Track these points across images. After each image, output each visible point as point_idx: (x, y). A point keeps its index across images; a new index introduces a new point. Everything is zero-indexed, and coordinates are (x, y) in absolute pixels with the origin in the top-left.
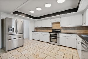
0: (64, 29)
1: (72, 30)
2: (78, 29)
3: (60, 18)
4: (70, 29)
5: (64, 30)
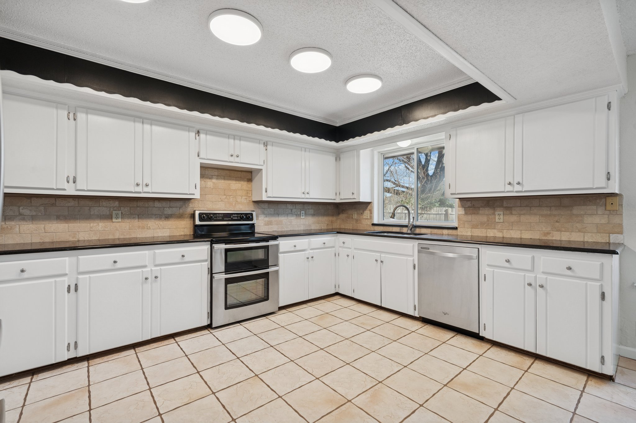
0: (266, 215)
1: (298, 215)
2: (313, 215)
3: (266, 144)
4: (291, 213)
5: (267, 219)
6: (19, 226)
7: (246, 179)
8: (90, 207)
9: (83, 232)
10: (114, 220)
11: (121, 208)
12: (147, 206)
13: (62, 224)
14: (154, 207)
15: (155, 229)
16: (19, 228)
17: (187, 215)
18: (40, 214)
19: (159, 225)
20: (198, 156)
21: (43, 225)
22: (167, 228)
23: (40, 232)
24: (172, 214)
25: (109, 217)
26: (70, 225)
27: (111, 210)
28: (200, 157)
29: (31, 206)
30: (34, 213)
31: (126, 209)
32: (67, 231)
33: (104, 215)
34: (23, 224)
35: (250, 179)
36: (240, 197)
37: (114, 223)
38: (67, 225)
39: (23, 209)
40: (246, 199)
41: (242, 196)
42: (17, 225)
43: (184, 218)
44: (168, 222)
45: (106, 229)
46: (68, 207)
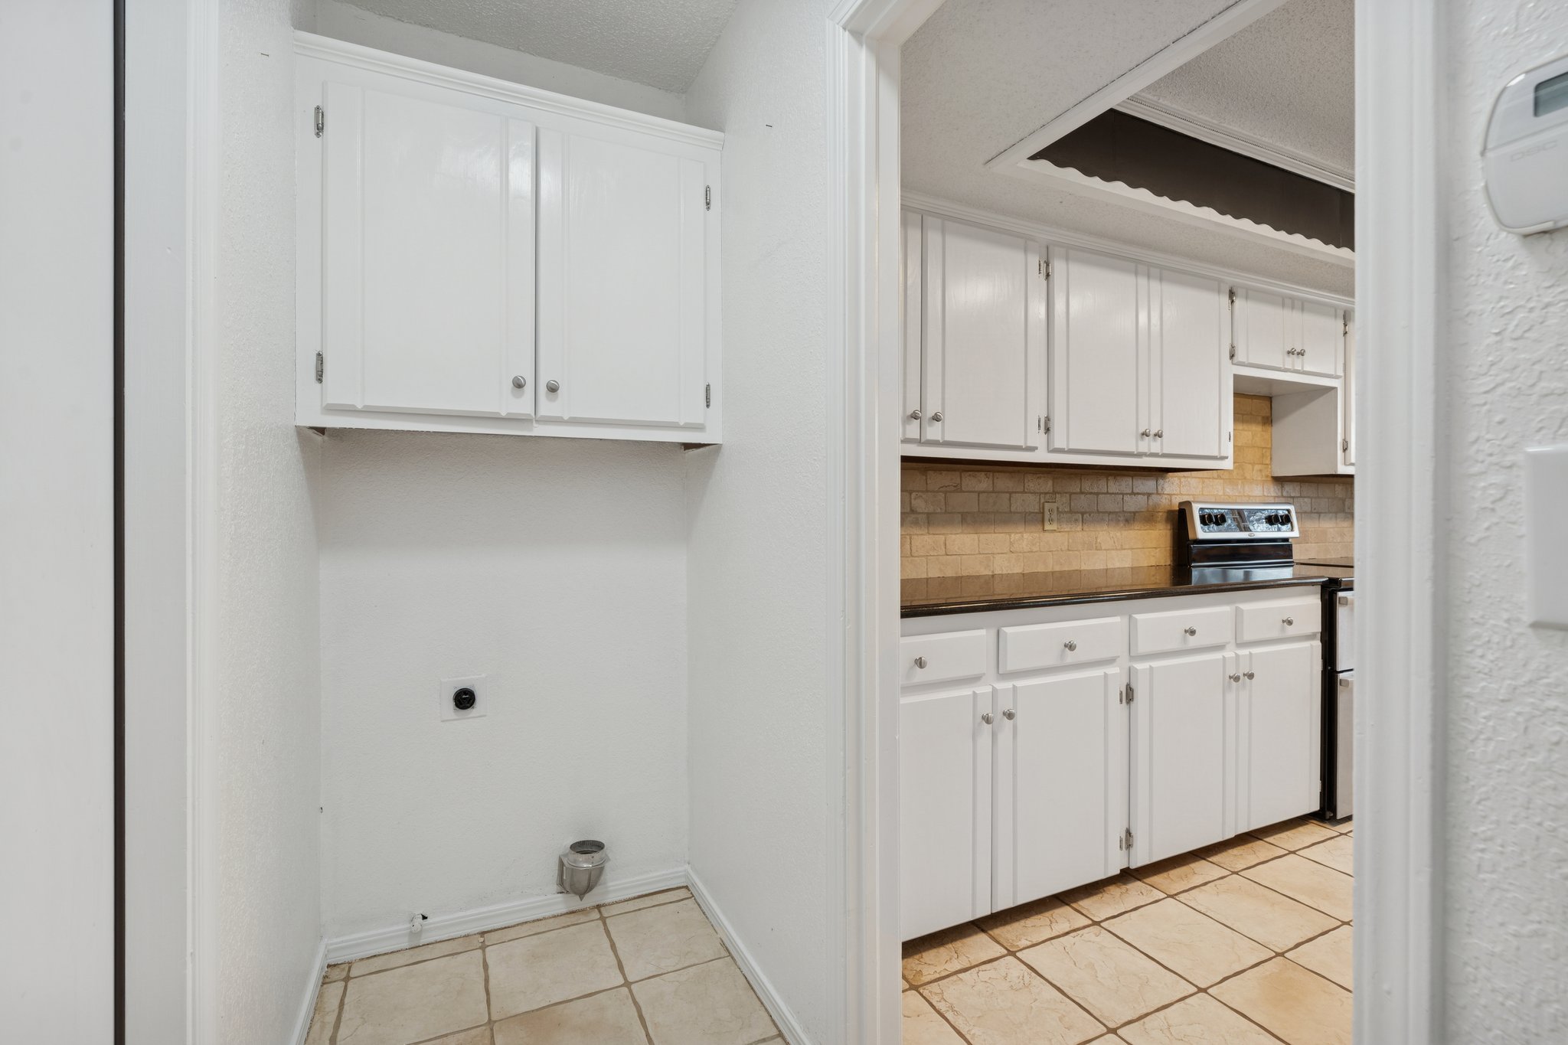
6: (911, 538)
7: (1260, 419)
8: (1011, 493)
9: (1000, 555)
10: (1047, 527)
11: (1057, 495)
12: (1096, 490)
13: (969, 535)
14: (1107, 493)
15: (1108, 550)
16: (911, 543)
17: (1161, 514)
18: (939, 510)
19: (1116, 540)
20: (1232, 356)
21: (942, 538)
22: (1127, 547)
23: (939, 553)
24: (1137, 512)
25: (1038, 518)
26: (982, 536)
27: (1042, 501)
28: (1235, 359)
29: (927, 491)
30: (931, 509)
31: (1064, 499)
32: (977, 552)
33: (1031, 513)
34: (916, 534)
35: (1268, 418)
36: (1250, 466)
37: (1046, 534)
38: (976, 536)
39: (915, 499)
40: (1261, 471)
41: (1253, 464)
42: (908, 537)
43: (1156, 522)
44: (1131, 531)
45: (1035, 549)
46: (979, 493)
